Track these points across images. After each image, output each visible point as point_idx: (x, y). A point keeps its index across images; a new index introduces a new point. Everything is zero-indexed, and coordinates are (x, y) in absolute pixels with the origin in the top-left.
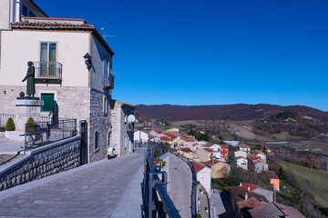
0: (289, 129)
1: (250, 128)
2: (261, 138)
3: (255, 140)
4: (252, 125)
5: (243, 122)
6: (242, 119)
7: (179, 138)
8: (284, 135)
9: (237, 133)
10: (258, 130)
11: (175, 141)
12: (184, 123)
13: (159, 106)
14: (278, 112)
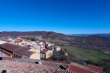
0: (50, 37)
1: (41, 37)
2: (44, 40)
3: (43, 40)
4: (41, 36)
5: (39, 36)
6: (39, 35)
7: (24, 41)
8: (49, 39)
9: (38, 39)
10: (43, 37)
11: (22, 42)
12: (21, 36)
13: (12, 32)
14: (47, 33)
